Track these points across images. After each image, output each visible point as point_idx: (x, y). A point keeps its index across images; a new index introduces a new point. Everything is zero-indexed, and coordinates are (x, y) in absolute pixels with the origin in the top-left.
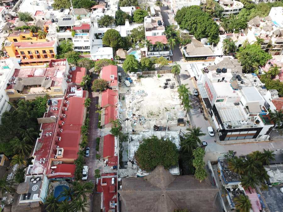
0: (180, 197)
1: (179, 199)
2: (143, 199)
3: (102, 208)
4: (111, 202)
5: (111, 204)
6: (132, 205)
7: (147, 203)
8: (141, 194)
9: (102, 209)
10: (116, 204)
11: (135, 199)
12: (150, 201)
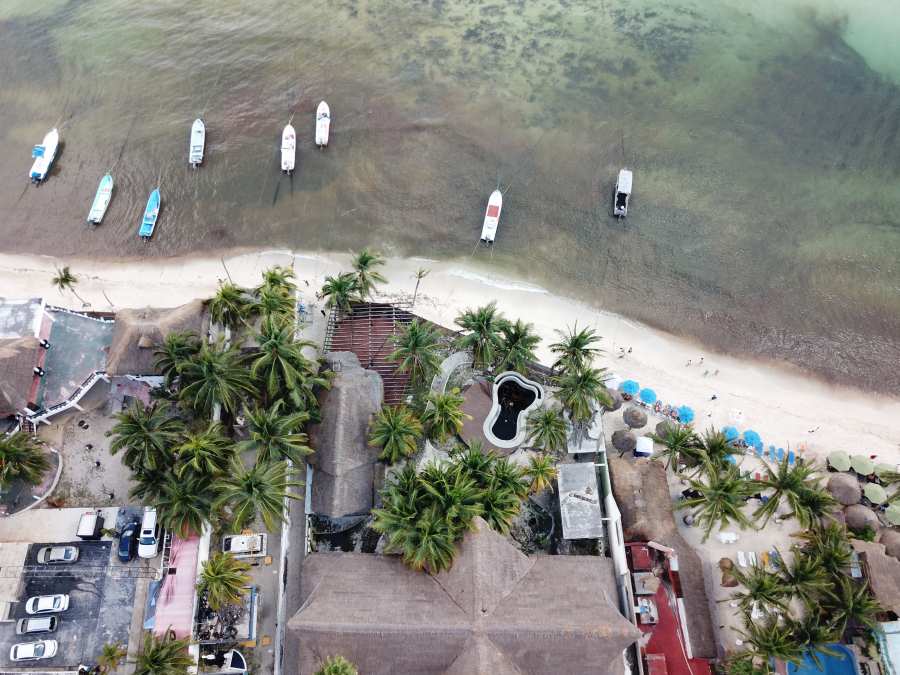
0: (427, 607)
1: (430, 601)
2: (552, 606)
3: (680, 600)
4: (652, 619)
5: (654, 613)
6: (587, 592)
7: (536, 597)
8: (559, 621)
9: (678, 596)
10: (637, 610)
11: (578, 607)
12: (528, 600)
